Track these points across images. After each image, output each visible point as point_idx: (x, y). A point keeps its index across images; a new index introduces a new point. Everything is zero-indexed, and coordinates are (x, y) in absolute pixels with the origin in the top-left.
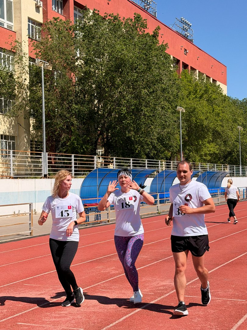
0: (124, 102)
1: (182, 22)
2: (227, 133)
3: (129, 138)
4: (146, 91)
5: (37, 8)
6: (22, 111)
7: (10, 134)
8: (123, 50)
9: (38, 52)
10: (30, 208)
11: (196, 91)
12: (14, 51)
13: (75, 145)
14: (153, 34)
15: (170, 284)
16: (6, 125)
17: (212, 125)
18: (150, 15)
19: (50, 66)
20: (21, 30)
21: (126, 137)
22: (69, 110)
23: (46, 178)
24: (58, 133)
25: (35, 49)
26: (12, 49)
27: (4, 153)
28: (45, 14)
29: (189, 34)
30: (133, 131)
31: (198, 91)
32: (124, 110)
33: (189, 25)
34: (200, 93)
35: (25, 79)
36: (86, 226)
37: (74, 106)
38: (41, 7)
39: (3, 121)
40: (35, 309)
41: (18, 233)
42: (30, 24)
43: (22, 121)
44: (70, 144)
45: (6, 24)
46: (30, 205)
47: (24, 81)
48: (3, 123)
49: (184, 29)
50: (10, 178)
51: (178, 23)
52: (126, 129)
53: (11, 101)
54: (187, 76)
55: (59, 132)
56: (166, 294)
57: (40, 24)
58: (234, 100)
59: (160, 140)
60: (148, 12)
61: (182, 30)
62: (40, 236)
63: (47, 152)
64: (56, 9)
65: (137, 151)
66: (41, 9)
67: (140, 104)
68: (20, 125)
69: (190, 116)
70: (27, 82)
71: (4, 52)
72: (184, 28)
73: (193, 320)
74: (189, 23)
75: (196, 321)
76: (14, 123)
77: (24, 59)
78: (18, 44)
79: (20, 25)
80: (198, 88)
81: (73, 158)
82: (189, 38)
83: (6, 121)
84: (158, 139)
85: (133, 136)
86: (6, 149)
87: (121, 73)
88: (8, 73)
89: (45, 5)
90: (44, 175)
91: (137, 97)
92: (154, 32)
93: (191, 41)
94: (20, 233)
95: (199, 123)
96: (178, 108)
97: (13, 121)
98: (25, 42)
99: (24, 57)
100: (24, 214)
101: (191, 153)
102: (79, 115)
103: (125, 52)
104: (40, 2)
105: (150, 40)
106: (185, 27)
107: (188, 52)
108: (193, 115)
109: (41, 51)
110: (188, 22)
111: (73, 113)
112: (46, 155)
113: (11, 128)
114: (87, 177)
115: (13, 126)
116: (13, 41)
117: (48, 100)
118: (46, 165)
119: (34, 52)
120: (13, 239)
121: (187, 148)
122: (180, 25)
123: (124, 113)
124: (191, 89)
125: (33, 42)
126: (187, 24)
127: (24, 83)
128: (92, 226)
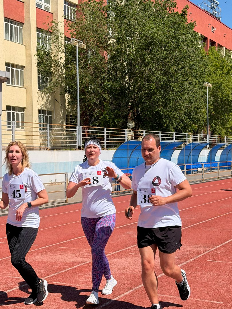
0: (153, 78)
3: (158, 112)
4: (175, 67)
6: (58, 88)
7: (47, 109)
8: (153, 29)
9: (73, 32)
10: (65, 177)
11: (223, 67)
12: (51, 31)
13: (107, 119)
14: (182, 13)
15: (196, 249)
16: (43, 101)
19: (84, 45)
20: (57, 11)
21: (155, 111)
22: (101, 86)
23: (80, 150)
24: (91, 108)
25: (70, 29)
26: (49, 29)
27: (42, 127)
29: (216, 13)
30: (162, 105)
31: (225, 67)
32: (154, 86)
33: (216, 3)
34: (226, 69)
35: (61, 58)
36: (117, 194)
37: (106, 82)
39: (40, 96)
40: (70, 270)
41: (54, 200)
42: (66, 5)
43: (58, 97)
44: (103, 118)
45: (44, 6)
46: (65, 174)
47: (60, 59)
48: (40, 98)
49: (212, 8)
50: (47, 149)
52: (156, 103)
53: (48, 78)
54: (214, 53)
55: (93, 107)
56: (192, 258)
57: (75, 6)
59: (188, 114)
61: (210, 8)
62: (74, 203)
63: (81, 125)
65: (165, 125)
67: (169, 80)
68: (57, 101)
69: (216, 91)
70: (63, 60)
71: (42, 32)
73: (218, 283)
75: (220, 284)
76: (51, 98)
77: (60, 39)
78: (55, 24)
79: (56, 7)
80: (224, 64)
81: (105, 131)
82: (216, 16)
83: (44, 96)
84: (186, 113)
85: (161, 111)
86: (44, 123)
87: (151, 50)
88: (45, 52)
90: (79, 147)
91: (166, 73)
92: (183, 11)
93: (218, 19)
94: (56, 200)
95: (226, 98)
96: (205, 83)
97: (50, 97)
98: (61, 23)
99: (60, 36)
100: (59, 182)
101: (218, 126)
102: (110, 91)
103: (155, 31)
105: (179, 19)
106: (213, 6)
107: (215, 29)
108: (219, 91)
109: (75, 31)
111: (106, 89)
112: (80, 129)
113: (48, 104)
114: (118, 149)
115: (50, 101)
116: (50, 22)
117: (82, 77)
118: (80, 137)
119: (70, 32)
120: (50, 206)
121: (214, 122)
122: (208, 4)
123: (154, 89)
124: (218, 65)
125: (68, 23)
126: (214, 3)
127: (60, 61)
128: (122, 194)
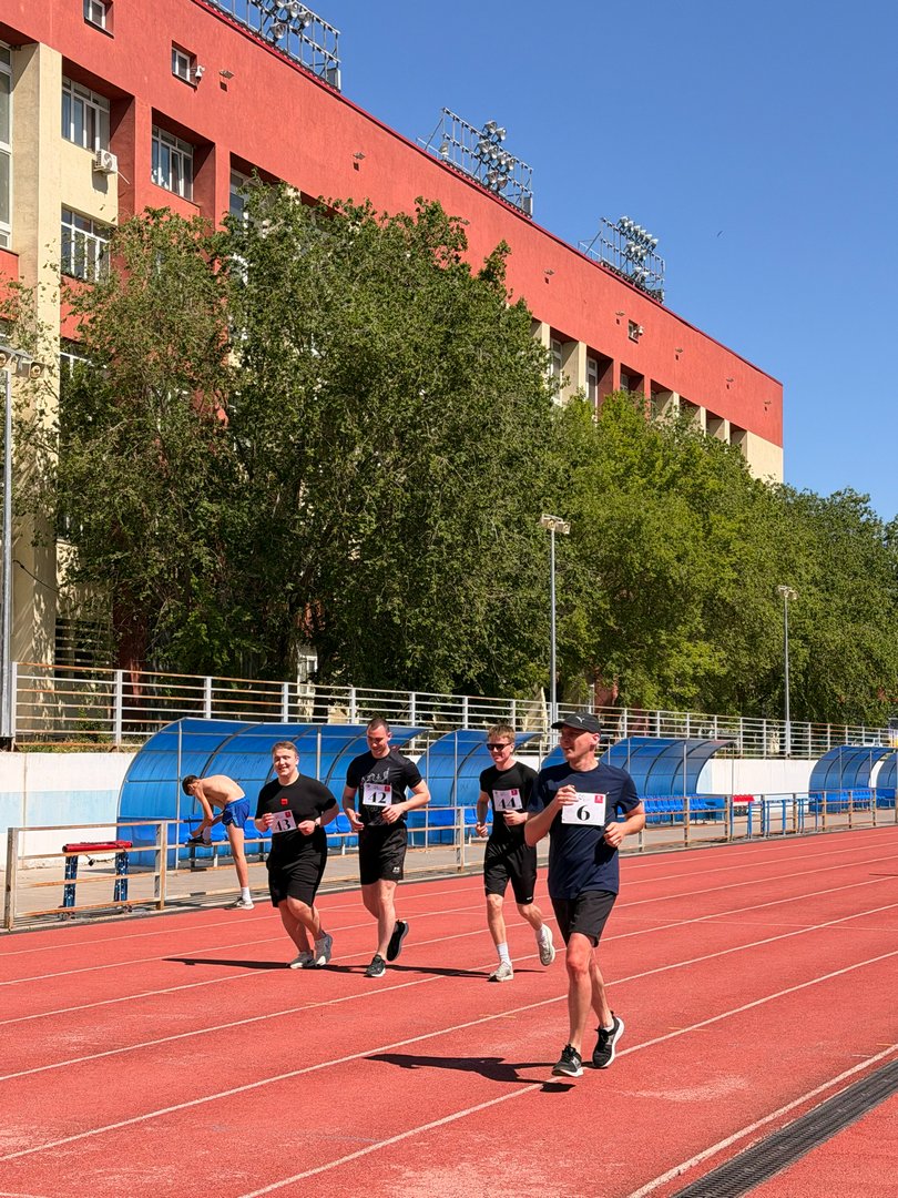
1: (624, 231)
2: (756, 608)
3: (389, 614)
4: (446, 461)
5: (100, 177)
9: (86, 322)
11: (652, 465)
13: (202, 639)
14: (484, 267)
17: (701, 581)
18: (509, 206)
20: (35, 247)
21: (376, 614)
22: (187, 517)
23: (9, 750)
24: (148, 597)
25: (74, 313)
28: (126, 195)
29: (646, 274)
30: (401, 593)
31: (659, 464)
32: (369, 523)
33: (647, 241)
34: (664, 472)
35: (43, 412)
37: (205, 504)
38: (112, 172)
42: (73, 228)
43: (30, 553)
47: (37, 416)
49: (630, 256)
51: (610, 236)
52: (377, 589)
54: (622, 414)
55: (153, 593)
57: (108, 231)
58: (801, 495)
60: (503, 199)
61: (624, 258)
64: (167, 180)
66: (112, 181)
68: (22, 567)
69: (623, 549)
70: (50, 421)
72: (630, 251)
74: (649, 236)
77: (41, 345)
78: (20, 293)
79: (32, 232)
80: (655, 454)
81: (119, 682)
82: (648, 286)
89: (128, 166)
92: (489, 262)
93: (655, 297)
95: (655, 572)
96: (543, 518)
98: (44, 289)
99: (41, 336)
101: (631, 672)
104: (107, 157)
106: (633, 250)
107: (641, 331)
108: (633, 545)
109: (94, 318)
110: (643, 231)
111: (201, 530)
114: (143, 749)
117: (114, 483)
119: (75, 321)
122: (617, 241)
123: (368, 533)
124: (634, 455)
125: (64, 289)
126: (639, 238)
127: (40, 426)
128: (82, 920)
